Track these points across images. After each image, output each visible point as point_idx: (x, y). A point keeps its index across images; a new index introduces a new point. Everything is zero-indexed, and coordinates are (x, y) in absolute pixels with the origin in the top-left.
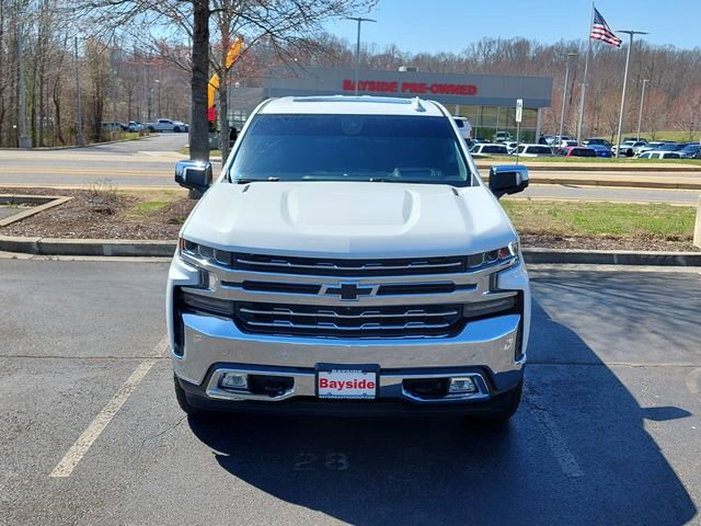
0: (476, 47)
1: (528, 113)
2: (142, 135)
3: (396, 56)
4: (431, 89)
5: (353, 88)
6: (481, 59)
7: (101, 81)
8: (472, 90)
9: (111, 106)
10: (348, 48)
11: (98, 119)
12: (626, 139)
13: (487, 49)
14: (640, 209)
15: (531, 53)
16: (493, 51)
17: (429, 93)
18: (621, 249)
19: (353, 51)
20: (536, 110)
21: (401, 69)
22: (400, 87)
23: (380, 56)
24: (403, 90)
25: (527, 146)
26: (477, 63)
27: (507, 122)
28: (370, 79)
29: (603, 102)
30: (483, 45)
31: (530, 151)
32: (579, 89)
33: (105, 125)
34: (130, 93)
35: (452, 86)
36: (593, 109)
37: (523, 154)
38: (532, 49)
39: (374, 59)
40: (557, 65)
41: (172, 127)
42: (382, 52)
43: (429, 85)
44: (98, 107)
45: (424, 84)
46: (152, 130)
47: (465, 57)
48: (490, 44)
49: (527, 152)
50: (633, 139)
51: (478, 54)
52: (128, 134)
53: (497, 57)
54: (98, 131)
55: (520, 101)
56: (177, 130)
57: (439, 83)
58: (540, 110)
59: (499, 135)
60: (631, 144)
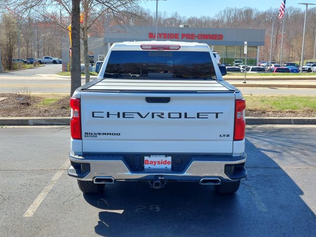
0: (223, 13)
1: (252, 49)
2: (35, 66)
3: (177, 19)
4: (198, 37)
5: (155, 37)
6: (225, 20)
7: (12, 36)
8: (220, 37)
9: (17, 49)
10: (151, 15)
11: (11, 57)
12: (307, 63)
13: (229, 14)
14: (310, 99)
15: (254, 16)
16: (233, 15)
17: (196, 39)
18: (296, 116)
19: (153, 16)
20: (257, 47)
21: (181, 26)
22: (180, 36)
23: (169, 19)
24: (182, 38)
25: (251, 67)
26: (223, 22)
27: (240, 55)
28: (164, 32)
29: (294, 43)
30: (226, 12)
31: (253, 70)
32: (280, 36)
33: (14, 60)
34: (28, 42)
35: (209, 35)
36: (289, 46)
37: (250, 72)
38: (254, 13)
39: (165, 21)
40: (268, 22)
41: (52, 60)
42: (170, 16)
43: (196, 35)
44: (10, 51)
45: (194, 34)
46: (41, 63)
47: (217, 18)
48: (230, 11)
49: (252, 70)
50: (311, 63)
51: (224, 17)
52: (27, 65)
53: (235, 18)
54: (10, 63)
55: (246, 43)
56: (55, 62)
57: (202, 33)
58: (258, 47)
59: (236, 62)
60: (310, 65)
